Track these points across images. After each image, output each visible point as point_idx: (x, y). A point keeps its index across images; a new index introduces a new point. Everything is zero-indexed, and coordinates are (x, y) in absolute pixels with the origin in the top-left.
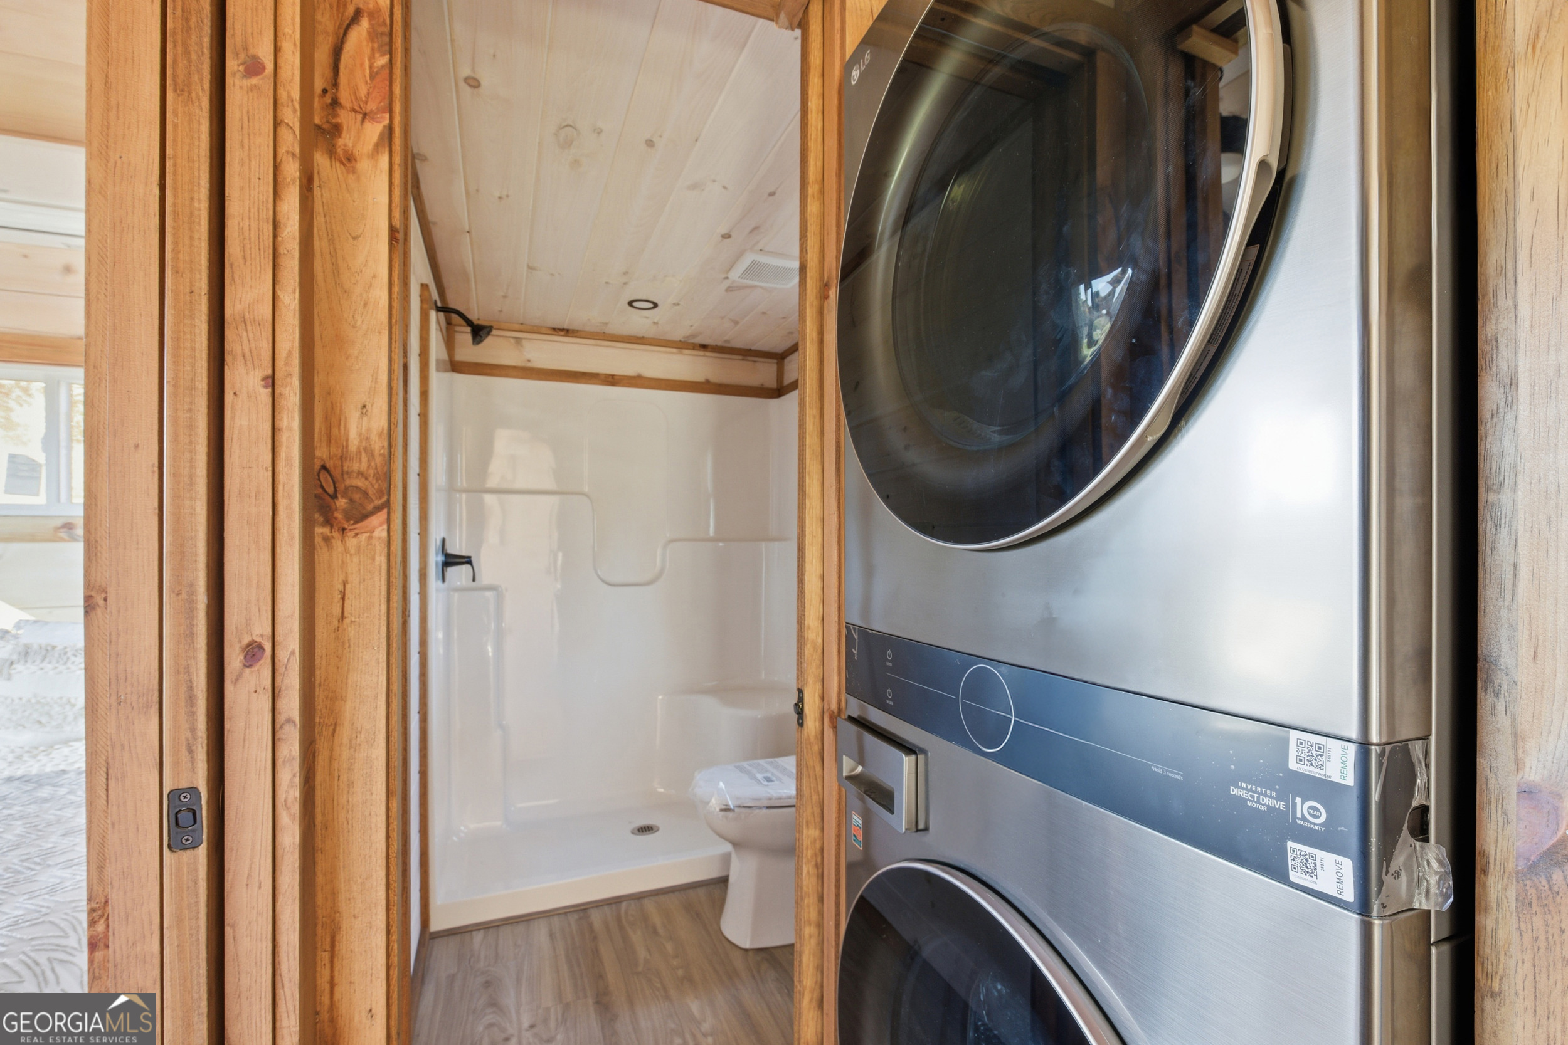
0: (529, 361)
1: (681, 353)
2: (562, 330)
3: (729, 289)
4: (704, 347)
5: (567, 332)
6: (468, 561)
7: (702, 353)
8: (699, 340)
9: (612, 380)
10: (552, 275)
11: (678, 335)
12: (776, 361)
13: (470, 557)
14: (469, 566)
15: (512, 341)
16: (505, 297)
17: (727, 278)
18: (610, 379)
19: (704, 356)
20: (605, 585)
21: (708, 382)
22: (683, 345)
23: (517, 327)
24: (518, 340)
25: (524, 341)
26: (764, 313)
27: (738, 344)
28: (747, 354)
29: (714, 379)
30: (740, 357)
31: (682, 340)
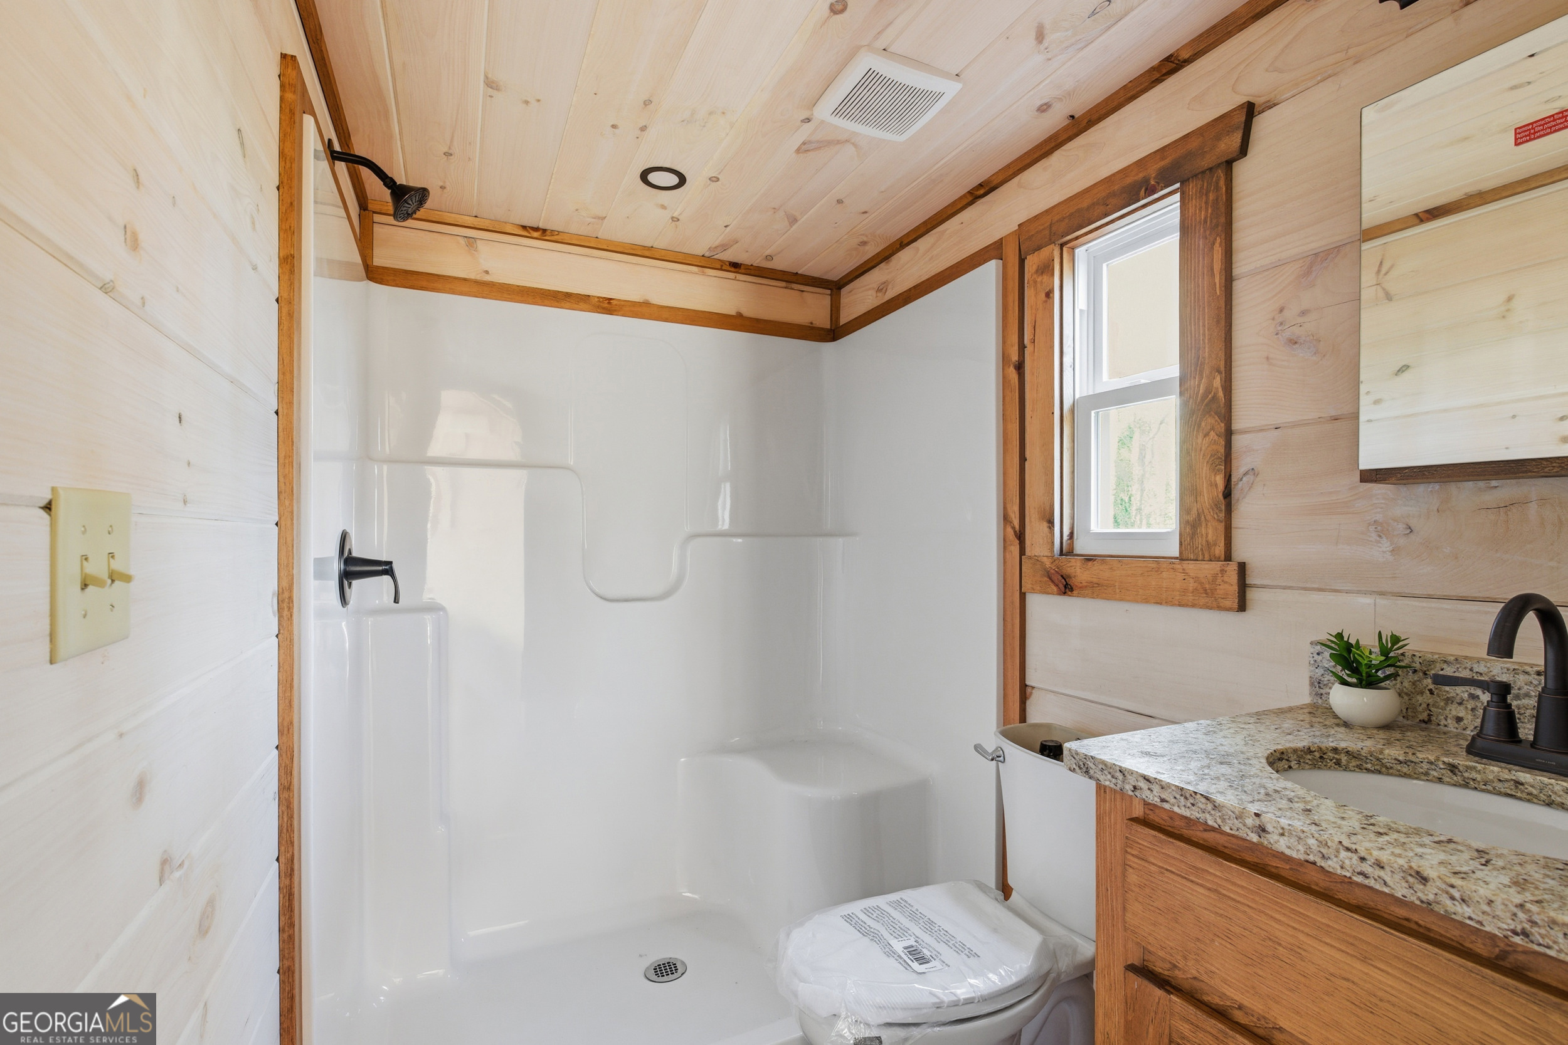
0: (487, 272)
1: (704, 274)
2: (536, 229)
3: (803, 149)
4: (735, 266)
5: (542, 233)
6: (386, 569)
7: (732, 275)
8: (729, 256)
9: (607, 306)
10: (527, 102)
11: (700, 248)
12: (829, 292)
13: (391, 563)
14: (387, 579)
15: (462, 241)
16: (448, 154)
17: (808, 120)
18: (606, 305)
19: (735, 279)
20: (599, 599)
21: (740, 315)
22: (706, 262)
23: (469, 221)
24: (471, 242)
25: (478, 242)
26: (840, 202)
27: (779, 264)
28: (791, 279)
29: (748, 312)
30: (784, 284)
31: (707, 254)
